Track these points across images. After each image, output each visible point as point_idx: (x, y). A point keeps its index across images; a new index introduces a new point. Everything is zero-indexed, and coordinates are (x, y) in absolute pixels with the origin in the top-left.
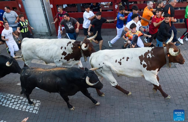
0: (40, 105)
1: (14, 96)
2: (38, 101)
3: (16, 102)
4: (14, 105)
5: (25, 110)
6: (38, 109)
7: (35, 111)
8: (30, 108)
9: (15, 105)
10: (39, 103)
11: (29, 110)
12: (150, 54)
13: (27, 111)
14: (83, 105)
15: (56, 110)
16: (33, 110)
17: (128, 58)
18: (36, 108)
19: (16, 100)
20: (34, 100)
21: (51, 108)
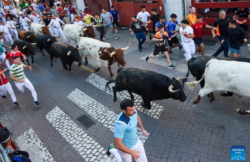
0: (163, 111)
1: (138, 96)
2: (161, 107)
3: (139, 102)
4: (136, 106)
5: (146, 113)
6: (159, 115)
7: (157, 116)
8: (152, 112)
9: (138, 106)
10: (161, 109)
11: (150, 113)
12: (106, 50)
13: (148, 114)
14: (210, 122)
15: (178, 121)
16: (155, 114)
17: (95, 46)
18: (158, 113)
19: (139, 101)
20: (157, 105)
21: (173, 116)
